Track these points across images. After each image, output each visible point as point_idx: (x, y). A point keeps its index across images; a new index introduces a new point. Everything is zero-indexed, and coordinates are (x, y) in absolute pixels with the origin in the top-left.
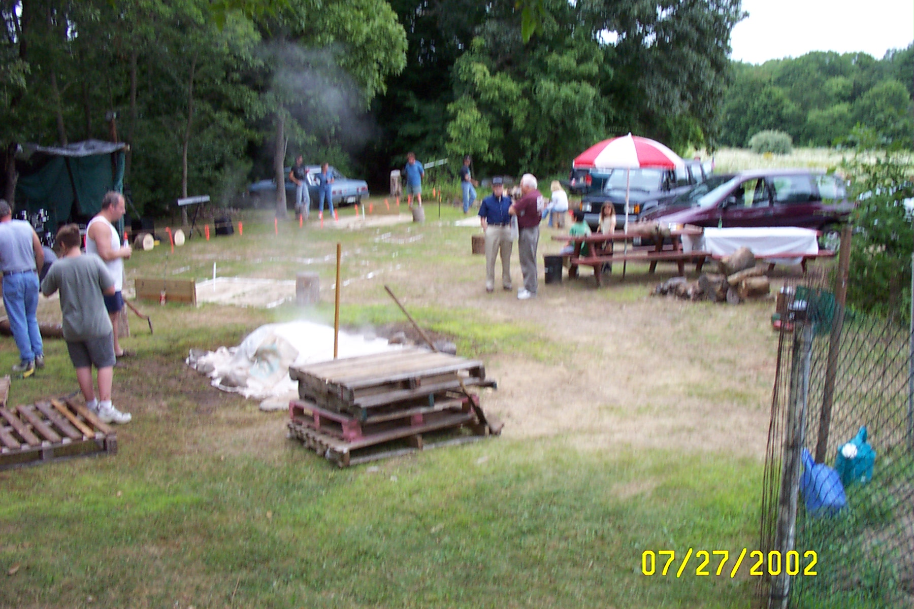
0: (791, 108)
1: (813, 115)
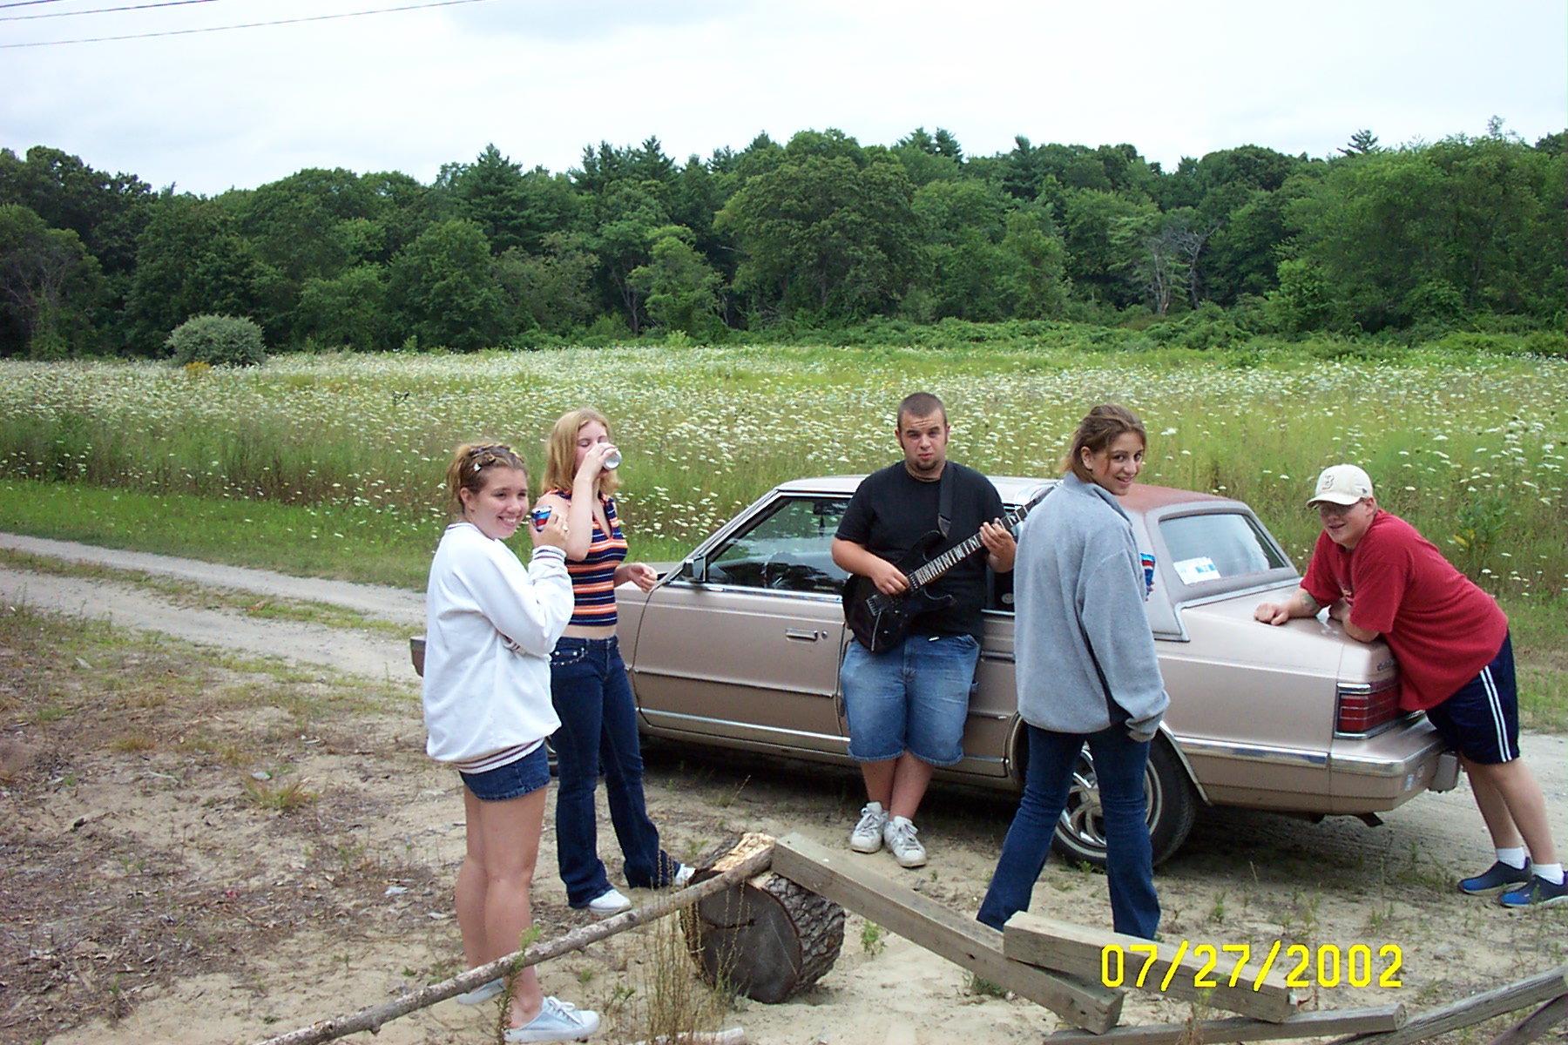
0: (268, 275)
1: (312, 287)
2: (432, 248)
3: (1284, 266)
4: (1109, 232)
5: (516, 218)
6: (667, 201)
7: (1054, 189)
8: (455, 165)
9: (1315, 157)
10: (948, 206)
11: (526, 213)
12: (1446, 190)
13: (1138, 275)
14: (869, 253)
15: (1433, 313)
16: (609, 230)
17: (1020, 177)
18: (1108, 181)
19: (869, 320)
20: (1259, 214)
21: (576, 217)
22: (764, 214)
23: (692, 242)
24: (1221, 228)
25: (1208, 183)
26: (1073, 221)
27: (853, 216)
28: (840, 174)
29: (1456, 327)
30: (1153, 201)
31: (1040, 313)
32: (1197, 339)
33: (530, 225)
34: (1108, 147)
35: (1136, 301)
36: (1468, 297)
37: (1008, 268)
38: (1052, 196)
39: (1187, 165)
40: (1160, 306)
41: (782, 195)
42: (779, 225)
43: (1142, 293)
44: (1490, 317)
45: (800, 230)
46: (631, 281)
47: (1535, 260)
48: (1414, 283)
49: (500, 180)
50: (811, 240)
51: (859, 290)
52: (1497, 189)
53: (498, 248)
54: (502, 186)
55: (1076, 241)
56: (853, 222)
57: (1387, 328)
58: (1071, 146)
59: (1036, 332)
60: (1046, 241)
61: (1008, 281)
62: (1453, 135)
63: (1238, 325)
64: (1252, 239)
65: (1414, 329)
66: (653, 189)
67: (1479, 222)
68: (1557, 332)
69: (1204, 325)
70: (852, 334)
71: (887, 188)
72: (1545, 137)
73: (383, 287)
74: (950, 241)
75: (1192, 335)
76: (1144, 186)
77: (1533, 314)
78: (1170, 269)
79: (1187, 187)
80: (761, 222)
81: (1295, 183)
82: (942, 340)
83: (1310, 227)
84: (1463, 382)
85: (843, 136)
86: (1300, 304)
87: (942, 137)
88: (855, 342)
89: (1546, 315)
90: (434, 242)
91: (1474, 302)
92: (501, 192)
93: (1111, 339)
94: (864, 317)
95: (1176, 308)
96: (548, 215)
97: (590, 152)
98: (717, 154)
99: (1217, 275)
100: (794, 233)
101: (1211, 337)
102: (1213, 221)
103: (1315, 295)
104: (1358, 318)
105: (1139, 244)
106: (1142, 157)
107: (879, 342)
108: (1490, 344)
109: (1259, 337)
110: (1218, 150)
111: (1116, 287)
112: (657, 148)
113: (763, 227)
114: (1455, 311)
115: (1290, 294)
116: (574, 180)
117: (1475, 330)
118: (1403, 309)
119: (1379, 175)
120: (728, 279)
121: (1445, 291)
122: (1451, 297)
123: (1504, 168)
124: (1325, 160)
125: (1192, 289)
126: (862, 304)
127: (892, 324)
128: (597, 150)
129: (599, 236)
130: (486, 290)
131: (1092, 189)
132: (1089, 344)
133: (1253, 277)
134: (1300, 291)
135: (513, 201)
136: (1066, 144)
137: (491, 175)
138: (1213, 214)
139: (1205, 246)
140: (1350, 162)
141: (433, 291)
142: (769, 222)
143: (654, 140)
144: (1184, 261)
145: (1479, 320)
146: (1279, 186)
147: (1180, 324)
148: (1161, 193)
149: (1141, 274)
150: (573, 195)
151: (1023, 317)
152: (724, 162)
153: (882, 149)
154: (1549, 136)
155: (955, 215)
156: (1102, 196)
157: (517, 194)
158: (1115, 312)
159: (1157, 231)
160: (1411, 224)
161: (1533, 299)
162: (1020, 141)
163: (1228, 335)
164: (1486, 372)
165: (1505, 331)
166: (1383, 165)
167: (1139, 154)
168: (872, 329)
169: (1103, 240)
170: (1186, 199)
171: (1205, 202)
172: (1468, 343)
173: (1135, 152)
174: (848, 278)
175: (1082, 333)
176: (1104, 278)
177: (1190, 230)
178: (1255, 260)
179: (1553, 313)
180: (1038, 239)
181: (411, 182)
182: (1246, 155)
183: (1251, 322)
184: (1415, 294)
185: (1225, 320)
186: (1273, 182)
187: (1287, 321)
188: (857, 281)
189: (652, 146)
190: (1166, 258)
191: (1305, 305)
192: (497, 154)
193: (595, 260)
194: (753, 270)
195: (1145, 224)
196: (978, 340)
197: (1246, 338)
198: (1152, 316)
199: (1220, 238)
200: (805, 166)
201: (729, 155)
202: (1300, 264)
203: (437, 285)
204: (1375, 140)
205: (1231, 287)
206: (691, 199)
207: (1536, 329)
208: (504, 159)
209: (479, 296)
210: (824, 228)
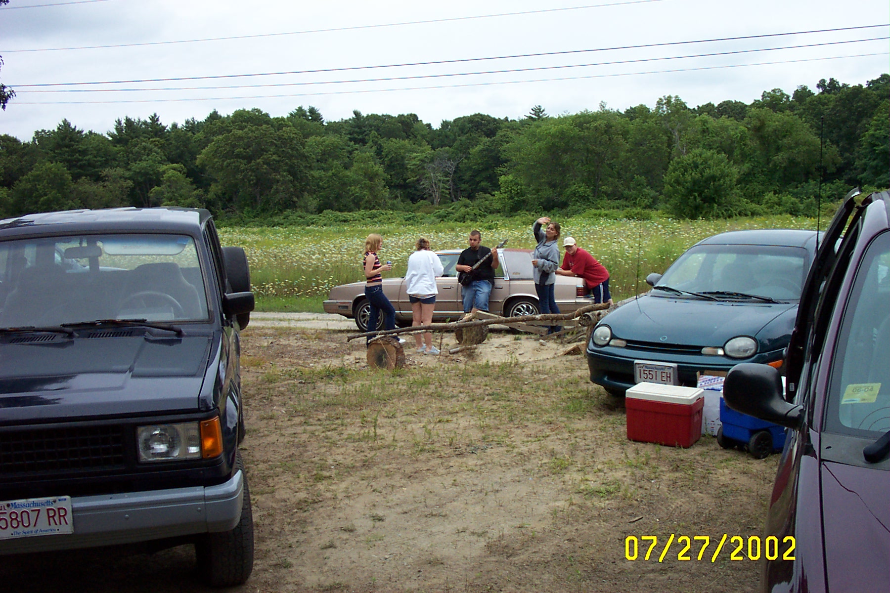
2: (38, 179)
3: (502, 178)
4: (407, 162)
5: (82, 160)
6: (164, 149)
7: (376, 139)
8: (43, 131)
9: (512, 119)
10: (321, 150)
11: (87, 158)
12: (580, 138)
13: (423, 184)
14: (283, 176)
15: (577, 201)
16: (136, 166)
17: (356, 133)
18: (404, 134)
19: (285, 213)
20: (485, 151)
21: (115, 159)
22: (226, 156)
23: (184, 173)
24: (466, 158)
25: (457, 134)
26: (386, 156)
27: (274, 157)
28: (266, 135)
29: (589, 207)
30: (428, 144)
31: (374, 206)
32: (460, 217)
33: (90, 165)
34: (403, 115)
35: (422, 198)
36: (594, 191)
37: (355, 182)
38: (375, 143)
39: (445, 124)
40: (435, 200)
41: (234, 146)
42: (234, 162)
43: (425, 194)
44: (606, 201)
45: (245, 165)
46: (152, 195)
47: (627, 172)
48: (567, 186)
49: (71, 139)
50: (253, 171)
51: (278, 197)
52: (605, 137)
53: (76, 177)
54: (73, 143)
55: (389, 167)
56: (274, 160)
57: (555, 208)
58: (383, 115)
59: (375, 216)
60: (376, 168)
61: (355, 190)
62: (583, 111)
63: (480, 210)
64: (482, 164)
65: (569, 208)
66: (157, 143)
67: (597, 154)
68: (639, 208)
69: (463, 210)
70: (276, 220)
71: (291, 141)
72: (629, 108)
73: (11, 200)
74: (323, 169)
75: (457, 215)
76: (423, 137)
77: (626, 199)
78: (440, 181)
79: (447, 136)
80: (223, 161)
81: (503, 134)
82: (325, 222)
83: (514, 158)
84: (595, 232)
85: (262, 112)
86: (512, 198)
87: (312, 111)
88: (279, 224)
89: (633, 200)
90: (38, 175)
91: (597, 194)
92: (73, 146)
93: (415, 219)
94: (281, 211)
95: (444, 201)
96: (99, 159)
97: (119, 122)
98: (187, 122)
99: (464, 183)
100: (243, 167)
101: (467, 216)
102: (460, 155)
103: (518, 193)
104: (541, 204)
105: (423, 168)
106: (421, 121)
107: (291, 224)
108: (606, 215)
109: (490, 216)
110: (462, 116)
111: (411, 191)
112: (158, 120)
113: (225, 163)
114: (588, 199)
115: (505, 193)
116: (110, 138)
117: (598, 208)
118: (563, 199)
119: (548, 132)
120: (207, 191)
121: (582, 189)
122: (585, 192)
123: (609, 126)
124: (517, 120)
125: (451, 191)
126: (280, 204)
127: (297, 214)
128: (123, 122)
129: (129, 170)
130: (71, 202)
131: (396, 139)
132: (404, 222)
133: (483, 184)
134: (511, 192)
135: (80, 151)
136: (380, 114)
137: (66, 136)
138: (460, 151)
139: (457, 167)
140: (531, 122)
141: (40, 203)
142: (229, 161)
143: (155, 115)
144: (446, 176)
145: (600, 203)
146: (494, 135)
147: (449, 210)
148: (433, 140)
149: (425, 184)
150: (111, 147)
151: (365, 208)
152: (192, 127)
153: (283, 119)
154: (631, 108)
155: (324, 154)
156: (402, 142)
157: (81, 147)
158: (411, 205)
159: (432, 160)
160: (565, 156)
161: (626, 192)
162: (356, 113)
163: (475, 215)
164: (605, 227)
165: (613, 208)
166: (550, 126)
167: (419, 119)
168: (286, 217)
169: (403, 166)
170: (446, 143)
171: (456, 144)
172: (595, 215)
173: (417, 118)
174: (272, 191)
175: (399, 216)
176: (404, 186)
177: (449, 160)
178: (484, 175)
179: (636, 199)
180: (372, 167)
181: (15, 141)
182: (476, 119)
183: (486, 208)
184: (568, 191)
185: (473, 207)
186: (491, 133)
187: (505, 206)
188: (277, 191)
189: (154, 119)
190: (437, 175)
191: (513, 198)
192: (69, 125)
193: (130, 183)
194: (220, 187)
195: (426, 157)
196: (345, 221)
197: (485, 216)
198: (431, 206)
199: (465, 163)
200: (246, 130)
201: (194, 123)
202: (510, 177)
203: (42, 199)
204: (543, 111)
205: (472, 190)
206: (178, 148)
207: (628, 207)
208: (73, 127)
209: (67, 204)
210: (258, 164)
